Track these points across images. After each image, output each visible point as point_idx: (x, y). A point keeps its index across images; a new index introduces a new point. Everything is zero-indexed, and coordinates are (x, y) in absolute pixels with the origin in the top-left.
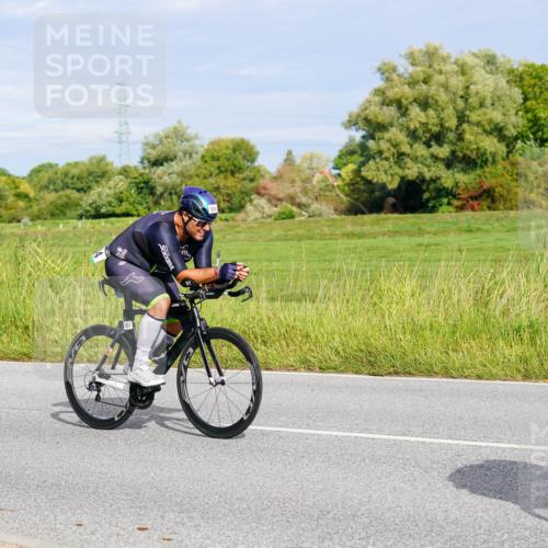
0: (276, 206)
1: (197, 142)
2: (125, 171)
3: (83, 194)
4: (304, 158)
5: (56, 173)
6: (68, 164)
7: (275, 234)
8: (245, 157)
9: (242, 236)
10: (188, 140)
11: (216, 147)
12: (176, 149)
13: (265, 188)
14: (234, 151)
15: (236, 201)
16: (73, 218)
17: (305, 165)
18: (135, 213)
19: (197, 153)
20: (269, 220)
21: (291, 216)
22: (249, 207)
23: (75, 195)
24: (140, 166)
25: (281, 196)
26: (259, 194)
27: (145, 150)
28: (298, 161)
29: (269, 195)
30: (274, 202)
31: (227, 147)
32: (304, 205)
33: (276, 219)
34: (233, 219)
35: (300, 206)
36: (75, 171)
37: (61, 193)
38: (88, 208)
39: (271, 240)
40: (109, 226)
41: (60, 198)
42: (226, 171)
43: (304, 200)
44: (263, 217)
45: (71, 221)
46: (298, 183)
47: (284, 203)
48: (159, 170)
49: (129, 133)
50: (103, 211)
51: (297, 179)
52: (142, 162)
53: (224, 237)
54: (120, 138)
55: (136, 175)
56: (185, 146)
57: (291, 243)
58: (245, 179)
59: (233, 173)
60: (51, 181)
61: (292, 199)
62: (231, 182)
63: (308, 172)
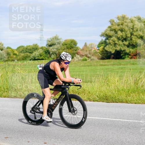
0: (82, 57)
1: (61, 40)
2: (42, 48)
3: (31, 54)
4: (90, 45)
5: (24, 48)
6: (27, 46)
7: (82, 65)
8: (74, 44)
9: (73, 65)
10: (59, 40)
11: (66, 42)
12: (56, 42)
13: (79, 53)
14: (71, 42)
16: (28, 60)
17: (90, 47)
18: (45, 59)
19: (61, 43)
20: (80, 61)
21: (86, 60)
22: (75, 58)
23: (29, 54)
24: (46, 47)
25: (83, 55)
26: (77, 54)
27: (47, 42)
28: (88, 45)
29: (80, 54)
30: (81, 56)
31: (69, 42)
32: (90, 57)
33: (82, 61)
35: (88, 57)
36: (29, 48)
37: (25, 54)
38: (32, 58)
39: (80, 66)
40: (38, 62)
41: (25, 55)
42: (69, 48)
43: (89, 56)
45: (28, 61)
46: (88, 51)
47: (84, 57)
48: (51, 48)
49: (43, 38)
50: (36, 58)
51: (88, 50)
52: (47, 45)
54: (41, 39)
55: (45, 49)
56: (58, 41)
57: (86, 67)
58: (74, 50)
59: (71, 48)
60: (22, 50)
61: (86, 56)
62: (70, 51)
63: (90, 48)
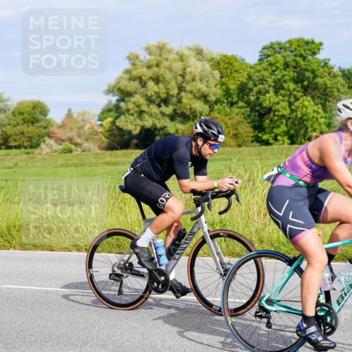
0: (60, 145)
1: (9, 103)
4: (79, 114)
7: (59, 162)
8: (40, 113)
9: (38, 164)
10: (3, 101)
11: (22, 107)
13: (53, 133)
14: (34, 109)
15: (34, 141)
17: (80, 118)
19: (9, 110)
20: (56, 154)
21: (70, 151)
22: (43, 145)
25: (64, 138)
26: (49, 136)
28: (75, 115)
29: (56, 137)
30: (59, 142)
31: (29, 106)
32: (79, 144)
33: (60, 153)
34: (32, 153)
35: (76, 144)
39: (57, 167)
42: (28, 121)
43: (79, 141)
44: (52, 152)
46: (75, 130)
47: (66, 143)
51: (74, 127)
53: (27, 164)
56: (1, 105)
57: (70, 168)
58: (40, 127)
59: (32, 123)
61: (71, 140)
62: (31, 129)
63: (81, 123)
